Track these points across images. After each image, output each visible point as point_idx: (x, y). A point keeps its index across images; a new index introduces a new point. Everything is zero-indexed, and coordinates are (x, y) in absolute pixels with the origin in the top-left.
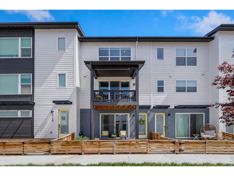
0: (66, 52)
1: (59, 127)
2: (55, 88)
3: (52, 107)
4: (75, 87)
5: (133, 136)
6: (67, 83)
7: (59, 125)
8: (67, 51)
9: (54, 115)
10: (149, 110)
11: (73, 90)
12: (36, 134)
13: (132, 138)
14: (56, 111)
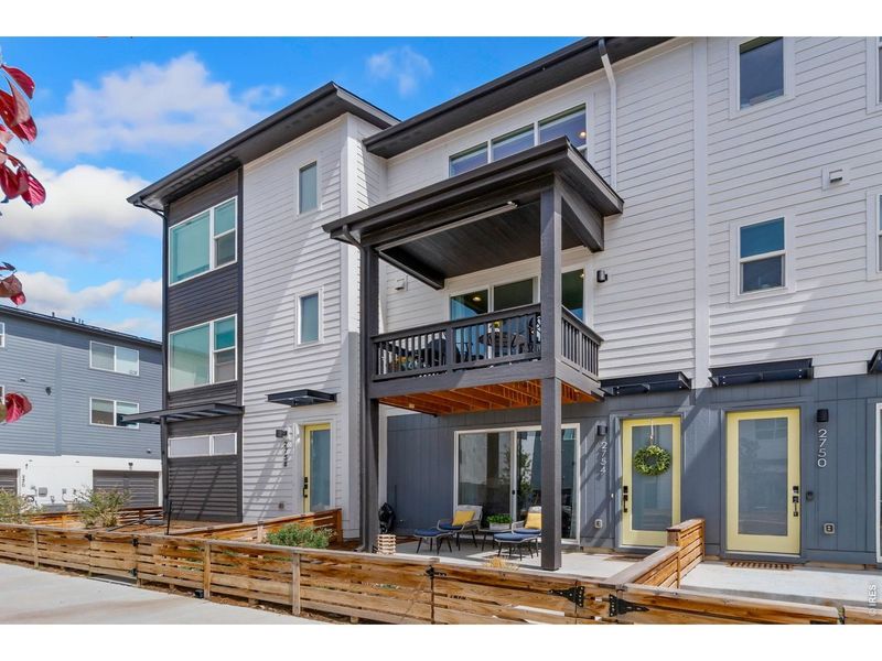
0: (320, 212)
1: (306, 487)
2: (291, 348)
3: (284, 417)
4: (344, 335)
5: (599, 534)
6: (321, 326)
7: (306, 479)
8: (321, 208)
9: (289, 445)
10: (687, 401)
11: (338, 346)
12: (247, 510)
13: (594, 541)
14: (294, 431)
